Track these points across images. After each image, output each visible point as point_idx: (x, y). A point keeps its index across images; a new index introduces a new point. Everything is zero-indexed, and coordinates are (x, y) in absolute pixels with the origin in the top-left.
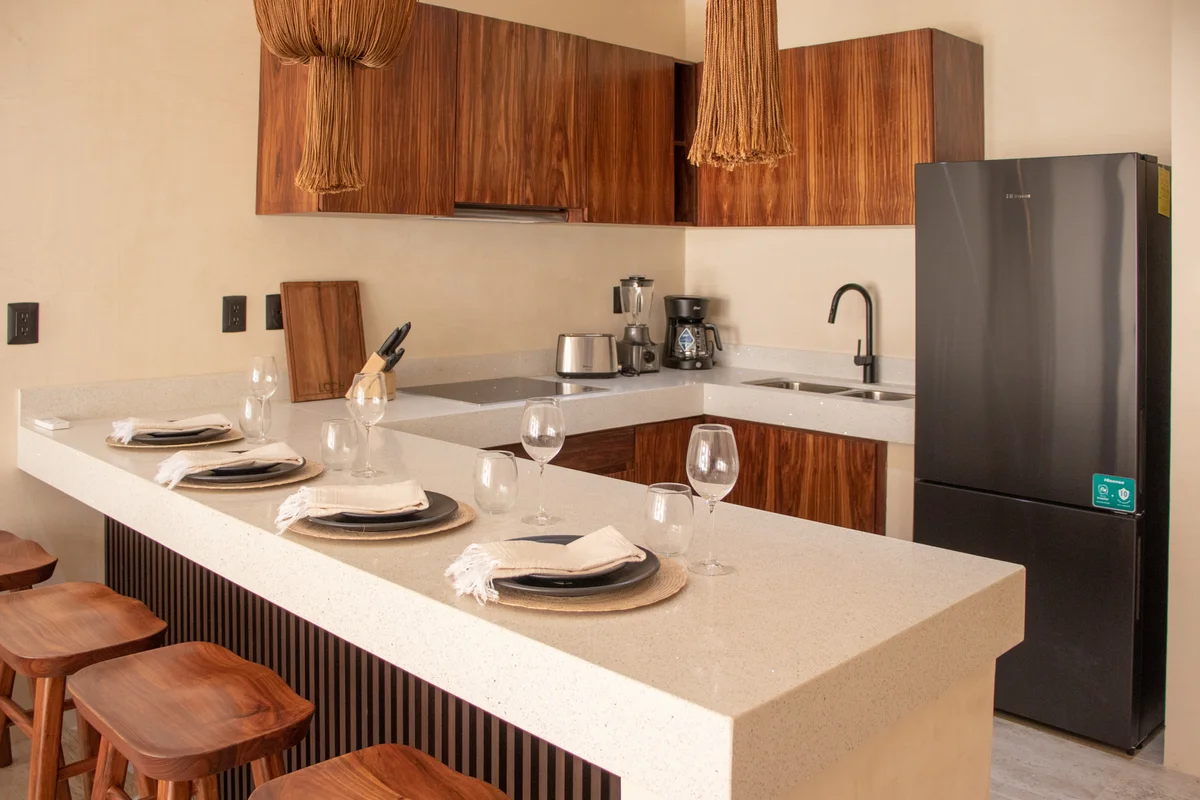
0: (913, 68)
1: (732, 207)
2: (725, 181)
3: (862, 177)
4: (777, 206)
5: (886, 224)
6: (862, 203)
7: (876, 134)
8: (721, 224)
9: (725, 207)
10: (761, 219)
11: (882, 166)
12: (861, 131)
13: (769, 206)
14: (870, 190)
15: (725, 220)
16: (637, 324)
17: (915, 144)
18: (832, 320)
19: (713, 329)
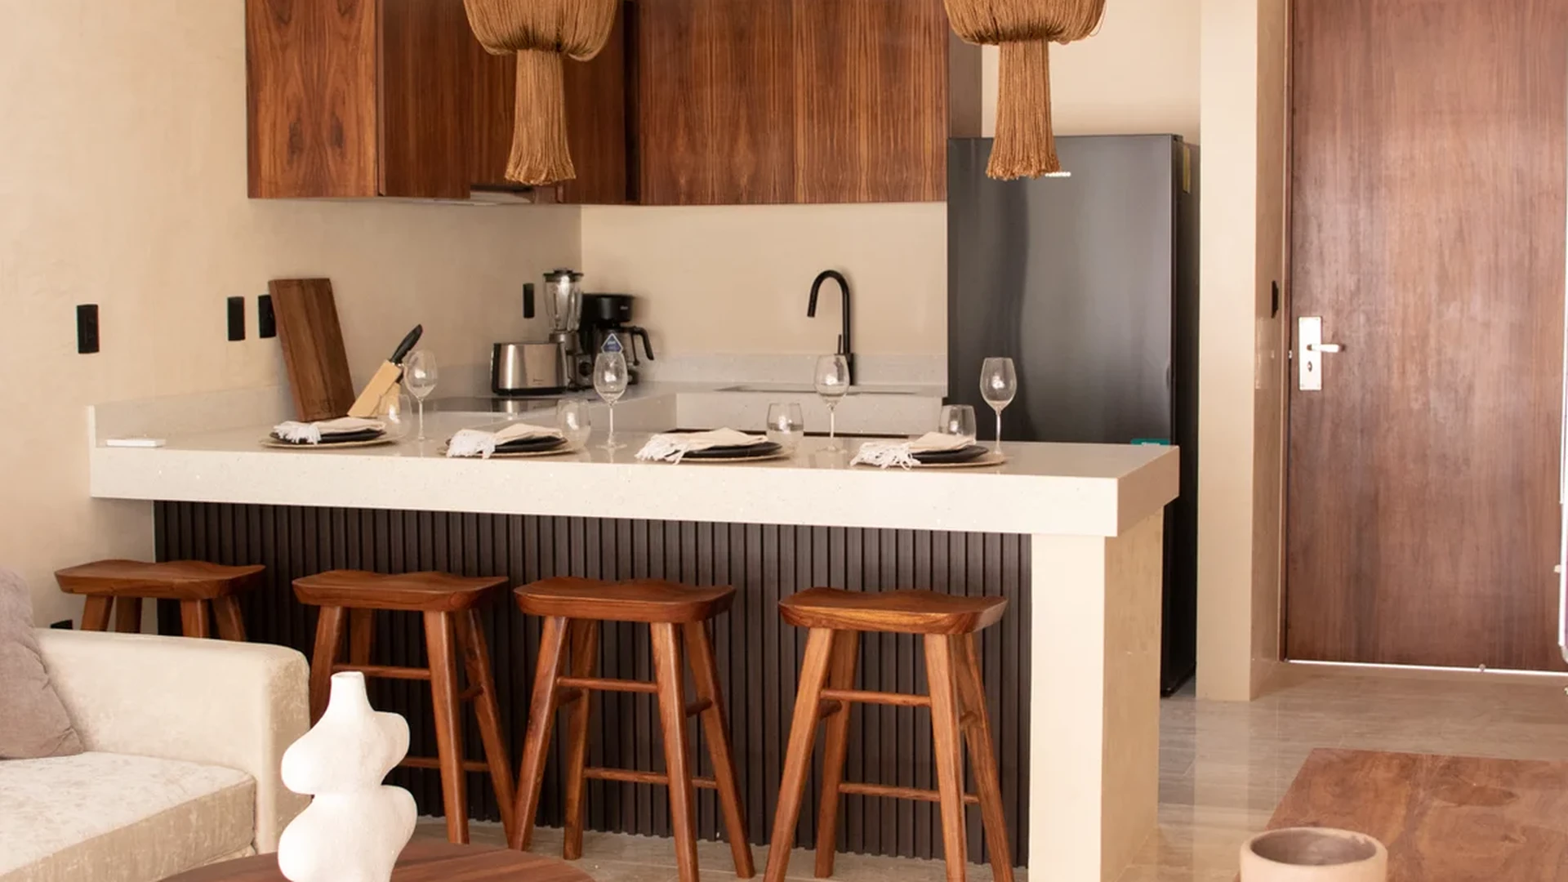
0: (927, 28)
1: (691, 182)
2: (681, 149)
3: (863, 148)
4: (754, 179)
5: (893, 201)
6: (864, 178)
7: (882, 101)
8: (677, 203)
9: (683, 181)
10: (732, 196)
11: (889, 138)
12: (863, 95)
13: (744, 181)
14: (874, 164)
15: (683, 198)
16: (569, 329)
17: (928, 111)
18: (811, 312)
19: (643, 333)
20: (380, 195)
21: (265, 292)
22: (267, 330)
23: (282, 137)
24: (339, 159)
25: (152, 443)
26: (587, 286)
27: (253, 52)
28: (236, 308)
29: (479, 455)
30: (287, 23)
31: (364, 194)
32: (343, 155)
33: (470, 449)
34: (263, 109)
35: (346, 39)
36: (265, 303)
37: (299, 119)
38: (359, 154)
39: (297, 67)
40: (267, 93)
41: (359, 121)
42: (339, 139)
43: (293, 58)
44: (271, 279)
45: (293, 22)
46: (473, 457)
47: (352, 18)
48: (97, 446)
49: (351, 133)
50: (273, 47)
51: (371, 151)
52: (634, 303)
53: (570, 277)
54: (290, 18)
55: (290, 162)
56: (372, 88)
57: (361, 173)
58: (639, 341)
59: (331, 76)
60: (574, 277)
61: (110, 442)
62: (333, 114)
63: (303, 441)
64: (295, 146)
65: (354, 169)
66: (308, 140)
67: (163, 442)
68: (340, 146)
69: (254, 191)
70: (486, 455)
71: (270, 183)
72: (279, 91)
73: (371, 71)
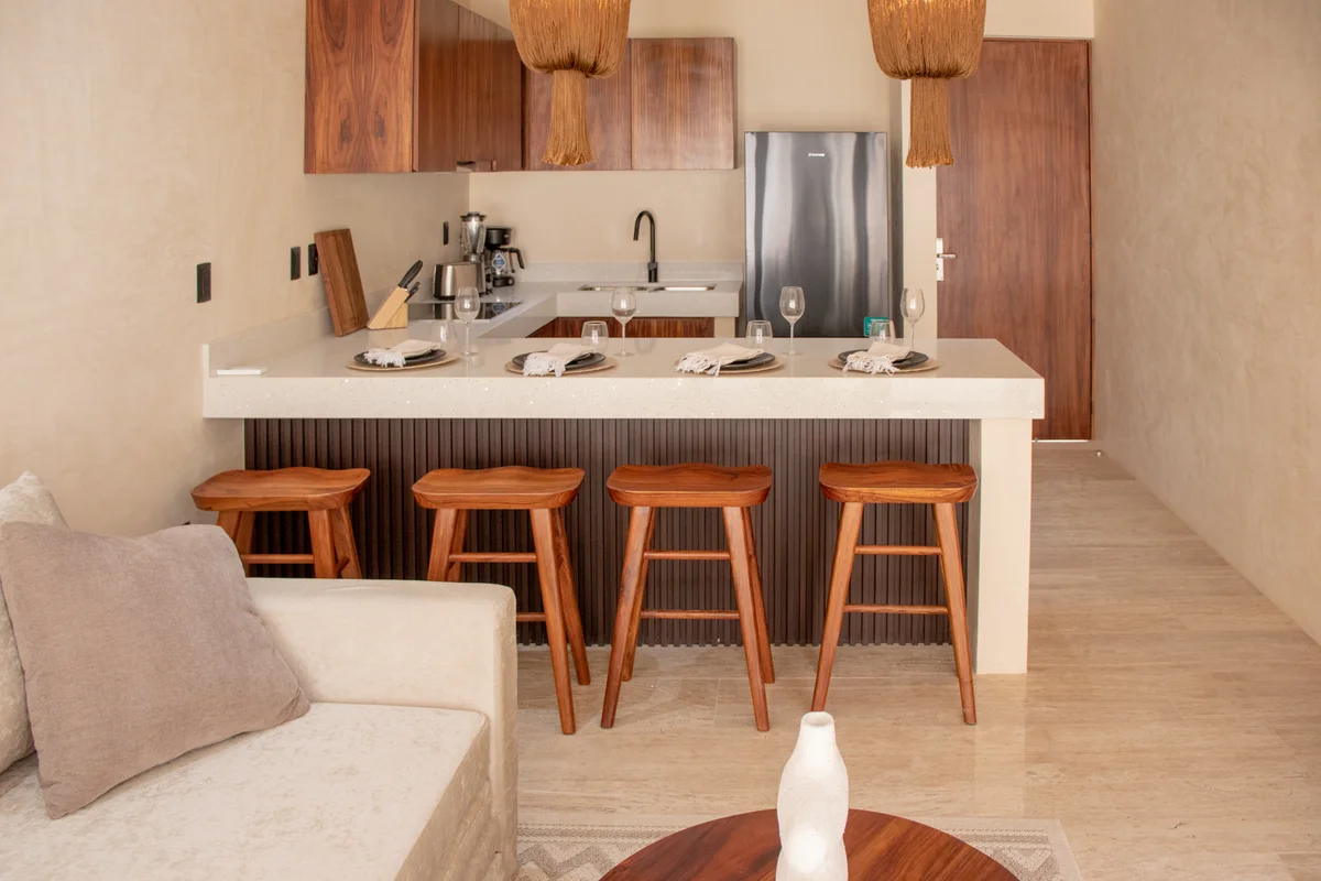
4: (605, 154)
7: (690, 107)
12: (678, 103)
17: (721, 114)
18: (636, 238)
19: (517, 252)
20: (413, 171)
21: (312, 242)
22: (313, 270)
23: (334, 130)
24: (380, 145)
25: (258, 372)
26: (487, 223)
27: (312, 67)
28: (295, 254)
29: (552, 374)
30: (341, 48)
31: (401, 171)
32: (384, 143)
33: (545, 369)
34: (318, 109)
35: (389, 60)
36: (313, 250)
37: (349, 117)
38: (397, 142)
39: (348, 80)
40: (322, 98)
41: (398, 117)
42: (381, 130)
43: (345, 73)
44: (317, 231)
45: (346, 45)
46: (547, 375)
47: (394, 45)
48: (211, 376)
49: (391, 126)
50: (328, 65)
51: (407, 140)
52: (512, 233)
53: (478, 219)
54: (343, 44)
55: (341, 148)
56: (409, 95)
57: (399, 155)
58: (514, 256)
59: (376, 86)
60: (482, 218)
61: (220, 372)
62: (377, 113)
63: (391, 365)
64: (344, 135)
65: (394, 152)
66: (355, 130)
67: (265, 370)
68: (382, 135)
69: (309, 168)
70: (558, 373)
71: (323, 163)
72: (333, 97)
73: (409, 82)
